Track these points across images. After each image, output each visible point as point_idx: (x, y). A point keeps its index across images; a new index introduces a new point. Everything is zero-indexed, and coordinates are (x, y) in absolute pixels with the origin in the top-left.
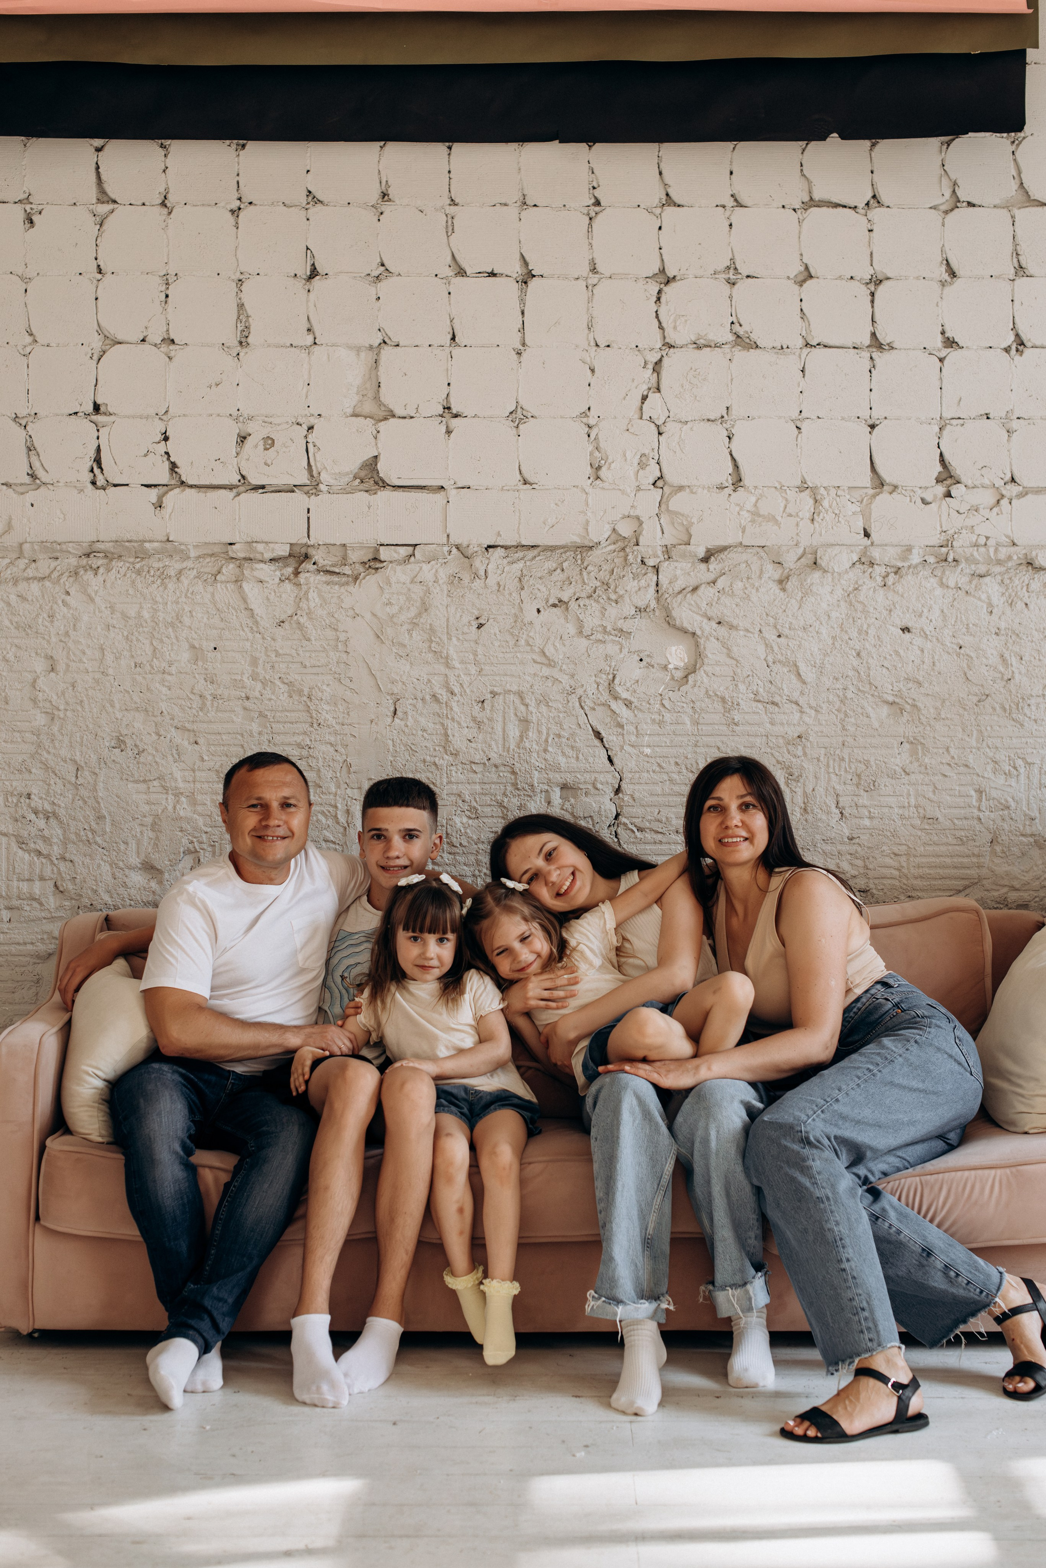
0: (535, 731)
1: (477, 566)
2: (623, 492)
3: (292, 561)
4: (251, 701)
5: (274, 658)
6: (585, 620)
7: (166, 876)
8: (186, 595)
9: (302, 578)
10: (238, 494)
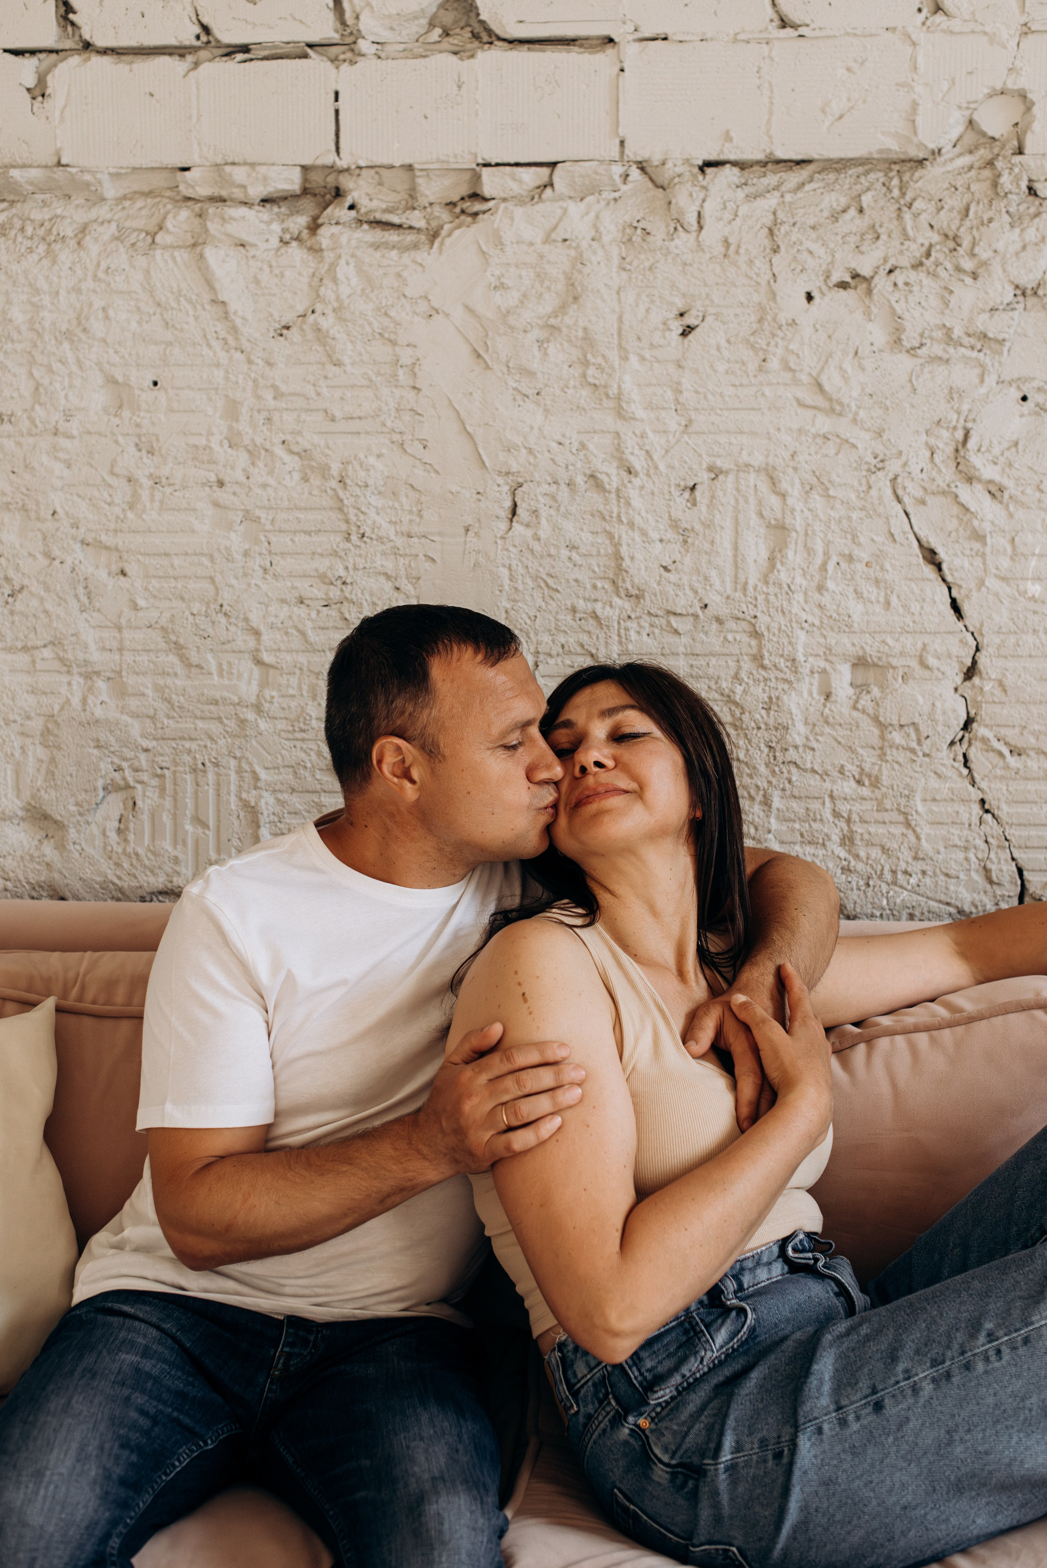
0: (800, 547)
1: (681, 204)
2: (992, 38)
3: (308, 205)
4: (228, 488)
5: (271, 403)
6: (906, 316)
7: (72, 833)
8: (95, 276)
9: (325, 234)
10: (196, 64)
